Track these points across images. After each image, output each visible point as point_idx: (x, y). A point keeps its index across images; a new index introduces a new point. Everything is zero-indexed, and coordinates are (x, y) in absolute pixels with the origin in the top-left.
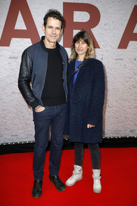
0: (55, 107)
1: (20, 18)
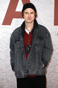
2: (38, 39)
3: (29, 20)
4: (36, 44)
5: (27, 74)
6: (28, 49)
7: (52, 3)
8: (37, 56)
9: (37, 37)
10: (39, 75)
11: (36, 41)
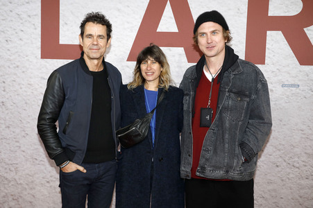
0: (97, 165)
1: (168, 12)
2: (232, 95)
3: (211, 50)
4: (226, 108)
5: (202, 176)
6: (208, 117)
7: (241, 13)
8: (227, 136)
9: (230, 91)
10: (230, 178)
11: (228, 101)
